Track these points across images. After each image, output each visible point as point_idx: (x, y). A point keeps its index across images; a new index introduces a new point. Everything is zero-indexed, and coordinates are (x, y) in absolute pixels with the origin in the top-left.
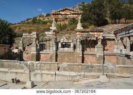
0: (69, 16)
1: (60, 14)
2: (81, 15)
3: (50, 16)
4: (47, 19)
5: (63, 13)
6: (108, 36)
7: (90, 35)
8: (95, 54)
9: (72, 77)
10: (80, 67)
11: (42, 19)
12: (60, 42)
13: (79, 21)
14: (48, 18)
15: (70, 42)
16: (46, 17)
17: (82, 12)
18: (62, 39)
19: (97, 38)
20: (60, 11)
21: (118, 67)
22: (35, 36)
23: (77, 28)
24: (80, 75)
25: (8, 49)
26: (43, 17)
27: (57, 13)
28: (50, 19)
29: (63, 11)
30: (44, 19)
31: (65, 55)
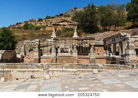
0: (67, 26)
1: (59, 24)
2: (76, 26)
3: (42, 21)
4: (39, 25)
5: (62, 24)
6: (99, 43)
7: (84, 42)
8: (88, 57)
9: (74, 72)
10: (79, 66)
11: (34, 24)
12: (59, 48)
13: (75, 31)
14: (40, 23)
15: (68, 48)
16: (38, 21)
17: (78, 23)
18: (61, 45)
19: (90, 44)
20: (59, 22)
21: (106, 66)
22: (38, 43)
23: (74, 37)
24: (80, 71)
25: (14, 54)
26: (35, 21)
27: (56, 24)
28: (43, 24)
29: (62, 22)
30: (36, 24)
31: (63, 59)
